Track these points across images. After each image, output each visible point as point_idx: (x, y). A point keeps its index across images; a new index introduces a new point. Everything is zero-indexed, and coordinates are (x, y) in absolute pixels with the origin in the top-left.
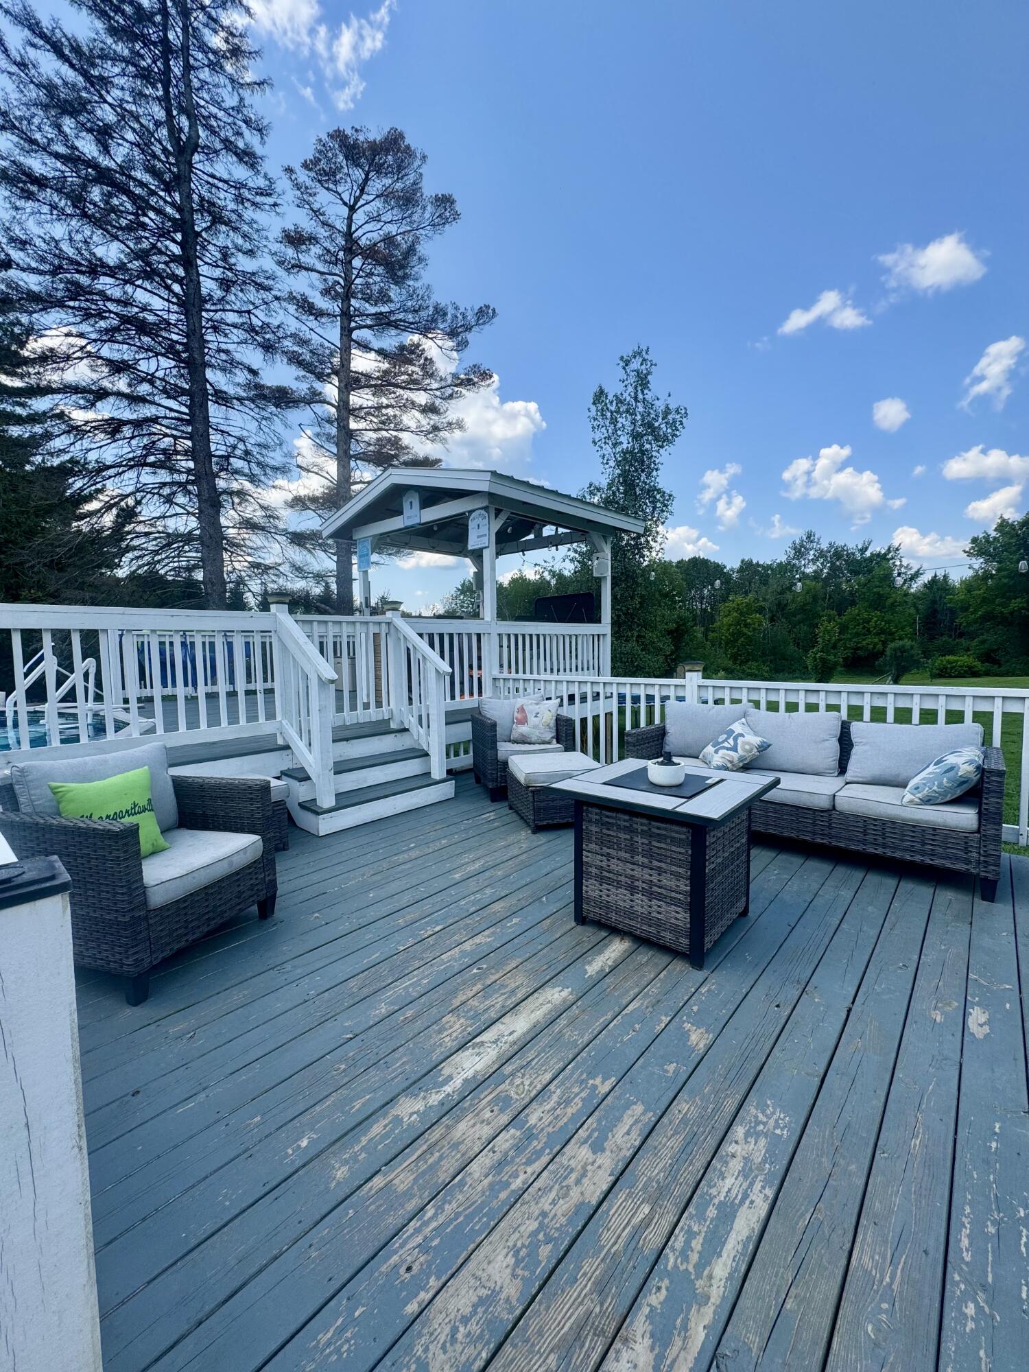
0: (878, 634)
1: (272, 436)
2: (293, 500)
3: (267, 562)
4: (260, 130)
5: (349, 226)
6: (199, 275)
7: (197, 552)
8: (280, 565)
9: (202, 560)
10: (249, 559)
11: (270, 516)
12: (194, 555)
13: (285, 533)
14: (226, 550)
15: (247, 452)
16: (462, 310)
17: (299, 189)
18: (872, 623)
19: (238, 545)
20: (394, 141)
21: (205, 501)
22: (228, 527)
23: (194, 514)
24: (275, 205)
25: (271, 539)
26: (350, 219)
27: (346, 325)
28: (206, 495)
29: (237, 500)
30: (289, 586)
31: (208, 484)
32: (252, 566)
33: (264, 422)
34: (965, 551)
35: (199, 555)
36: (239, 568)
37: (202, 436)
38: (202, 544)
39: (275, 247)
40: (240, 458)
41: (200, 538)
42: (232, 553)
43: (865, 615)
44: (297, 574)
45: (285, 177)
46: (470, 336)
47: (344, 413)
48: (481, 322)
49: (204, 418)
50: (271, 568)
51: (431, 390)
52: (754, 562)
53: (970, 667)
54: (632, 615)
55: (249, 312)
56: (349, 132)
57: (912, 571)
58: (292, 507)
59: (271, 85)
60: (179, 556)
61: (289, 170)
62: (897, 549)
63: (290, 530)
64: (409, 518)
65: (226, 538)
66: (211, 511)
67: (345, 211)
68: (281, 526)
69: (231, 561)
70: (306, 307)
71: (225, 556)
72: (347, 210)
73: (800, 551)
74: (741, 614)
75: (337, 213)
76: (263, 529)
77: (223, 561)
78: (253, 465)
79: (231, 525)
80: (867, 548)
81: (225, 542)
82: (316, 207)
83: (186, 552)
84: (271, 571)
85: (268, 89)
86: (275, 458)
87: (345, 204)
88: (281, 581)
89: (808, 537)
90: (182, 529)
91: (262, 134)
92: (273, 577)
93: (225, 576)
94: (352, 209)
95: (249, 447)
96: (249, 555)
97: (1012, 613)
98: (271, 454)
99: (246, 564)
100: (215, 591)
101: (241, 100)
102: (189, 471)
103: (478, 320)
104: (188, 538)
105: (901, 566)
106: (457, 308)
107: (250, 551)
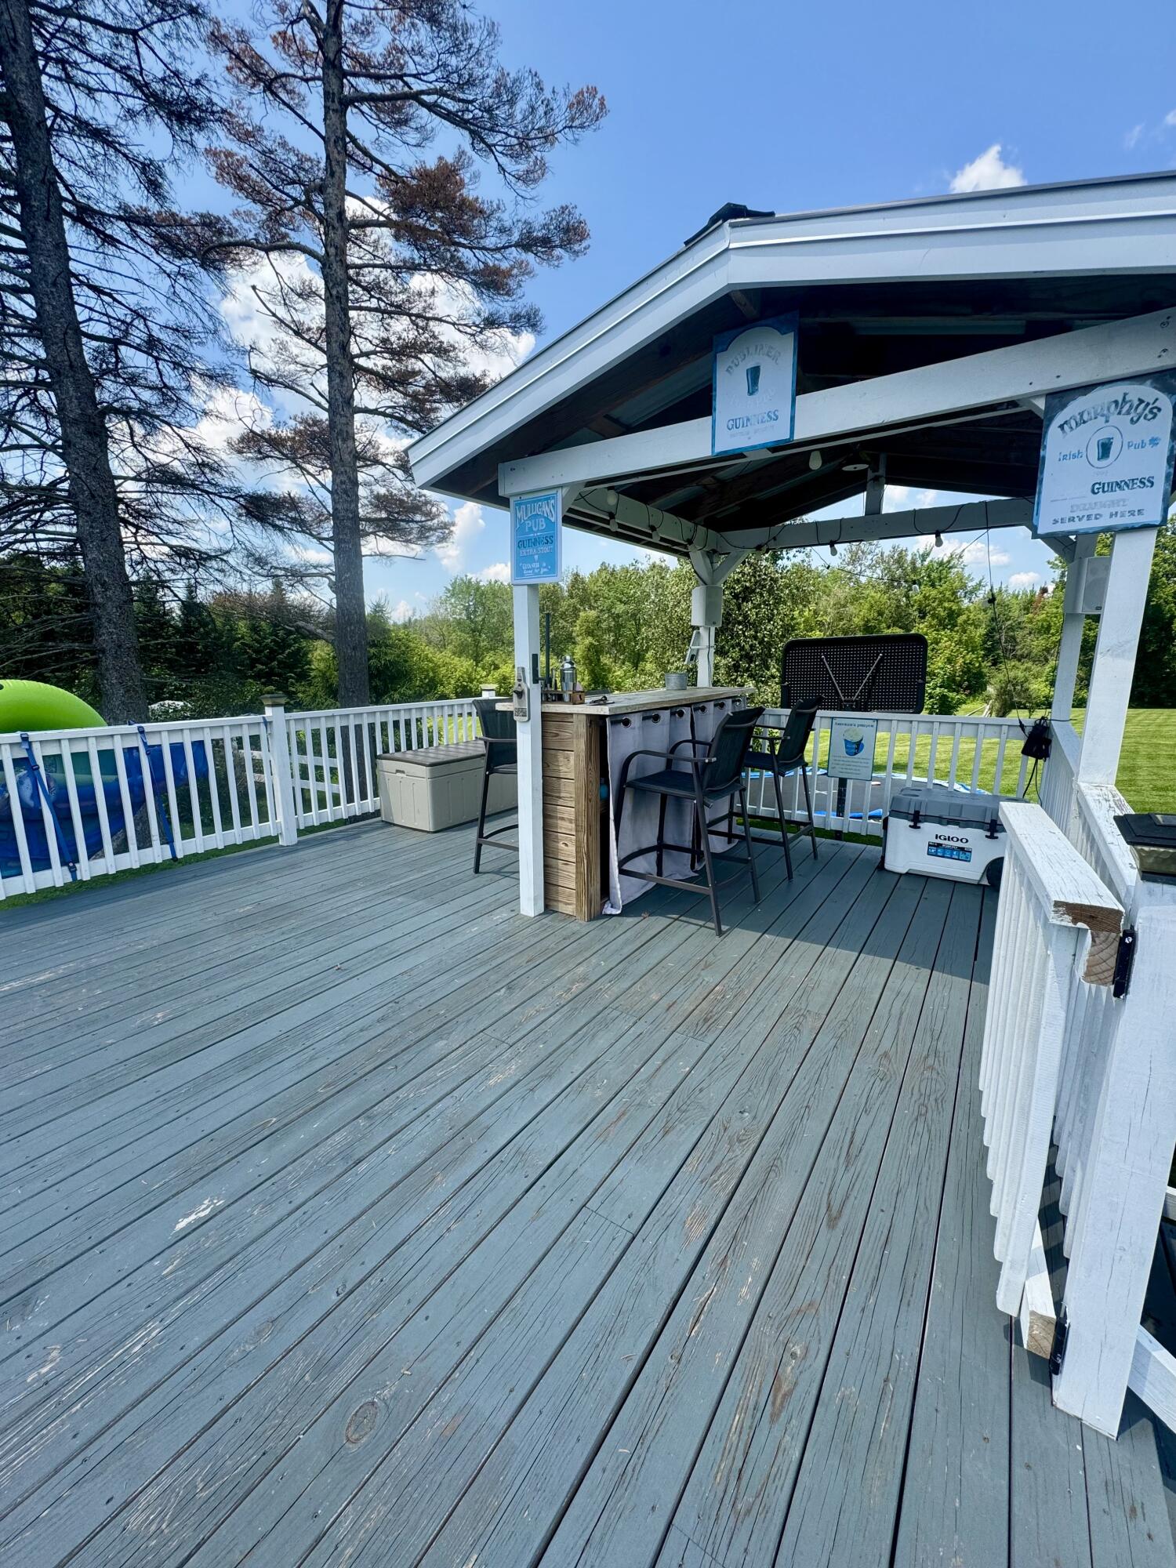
1: (199, 310)
2: (242, 440)
3: (204, 547)
7: (69, 524)
8: (228, 552)
9: (78, 539)
10: (174, 541)
11: (203, 465)
12: (66, 529)
13: (235, 494)
14: (127, 523)
15: (152, 341)
16: (547, 94)
19: (149, 516)
21: (75, 422)
22: (126, 479)
23: (53, 448)
25: (209, 505)
27: (335, 88)
28: (74, 411)
29: (139, 430)
30: (243, 588)
31: (77, 389)
32: (180, 556)
33: (181, 280)
34: (1049, 563)
35: (74, 530)
36: (154, 556)
37: (54, 284)
38: (76, 508)
40: (138, 348)
42: (138, 528)
44: (257, 569)
46: (550, 156)
47: (337, 270)
48: (577, 123)
49: (57, 246)
50: (210, 558)
51: (484, 248)
58: (240, 452)
60: (34, 529)
62: (961, 557)
63: (245, 491)
64: (735, 424)
65: (121, 500)
66: (87, 443)
68: (225, 482)
69: (138, 544)
71: (126, 533)
76: (194, 486)
77: (121, 543)
78: (166, 368)
79: (132, 474)
80: (928, 555)
81: (121, 506)
83: (47, 523)
84: (214, 563)
86: (208, 355)
88: (231, 581)
90: (34, 479)
92: (217, 575)
93: (129, 570)
95: (156, 332)
96: (169, 533)
98: (197, 350)
99: (166, 550)
100: (110, 599)
102: (37, 365)
103: (573, 119)
104: (47, 495)
106: (539, 87)
107: (171, 526)
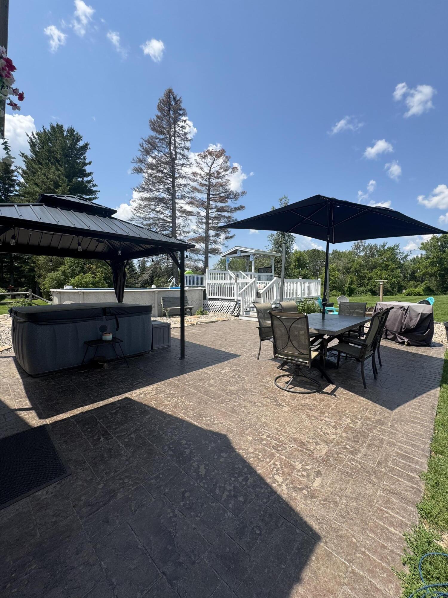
52: (338, 251)
53: (419, 293)
57: (405, 255)
73: (357, 246)
74: (331, 272)
80: (385, 245)
82: (201, 167)
87: (209, 166)
94: (211, 168)
97: (435, 272)
105: (400, 252)
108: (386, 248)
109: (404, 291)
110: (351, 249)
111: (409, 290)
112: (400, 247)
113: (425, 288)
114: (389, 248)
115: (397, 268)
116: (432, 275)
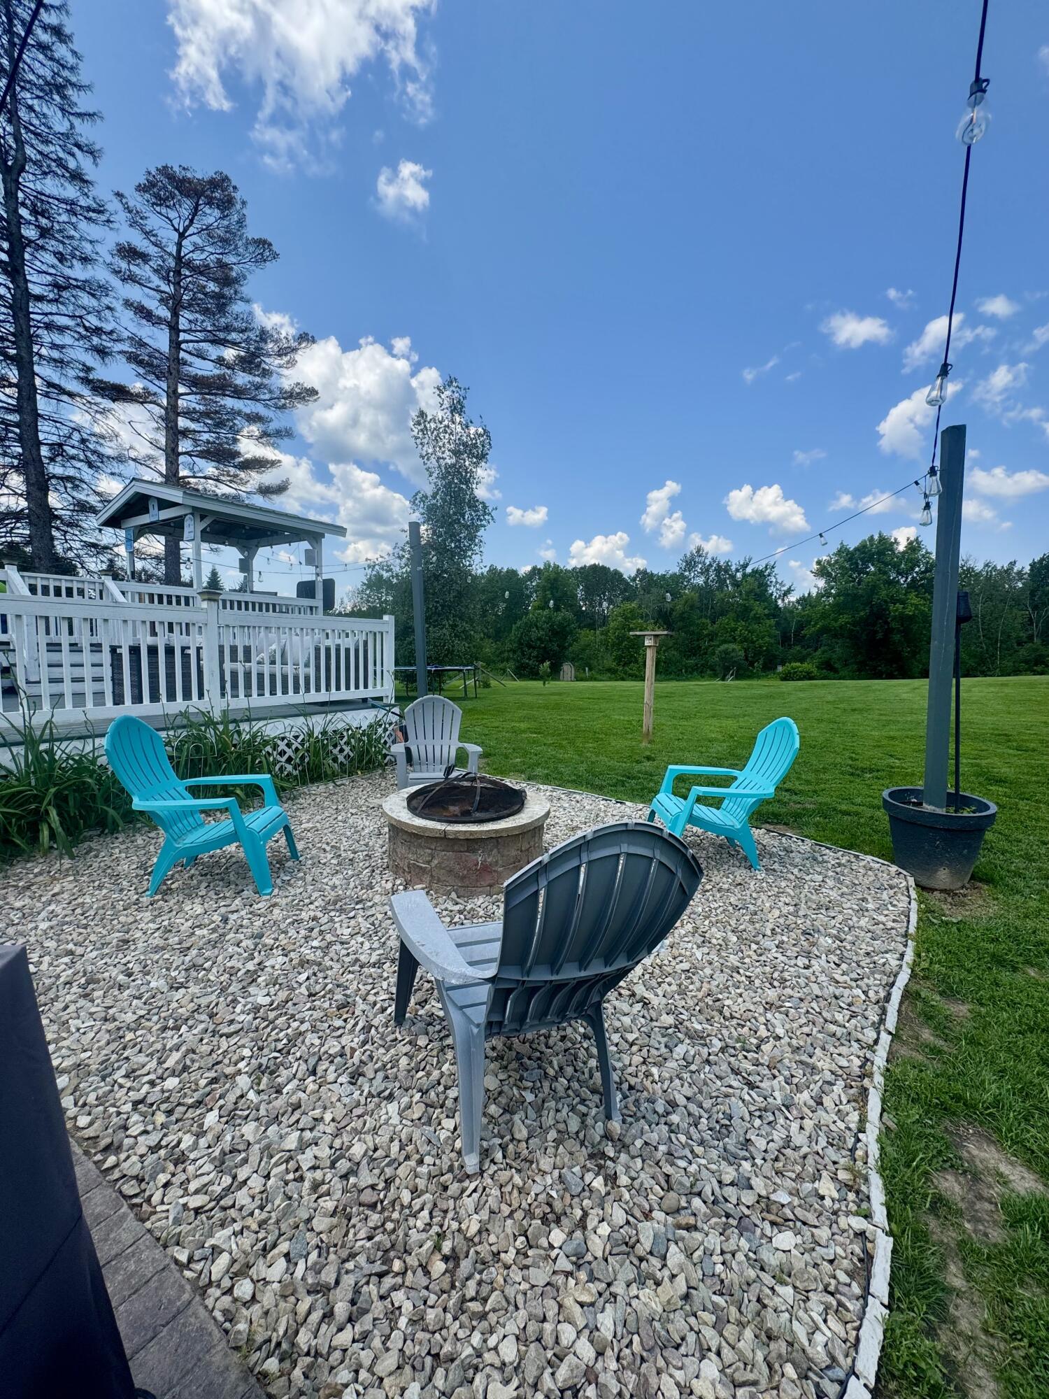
0: (742, 642)
4: (91, 153)
5: (179, 251)
6: (27, 281)
7: (27, 530)
9: (31, 537)
10: (84, 539)
15: (83, 441)
17: (130, 212)
18: (738, 633)
19: (72, 526)
20: (220, 182)
21: (33, 485)
23: (21, 495)
24: (108, 221)
26: (179, 245)
27: (175, 338)
28: (33, 479)
29: (69, 485)
31: (35, 470)
32: (89, 546)
33: (98, 416)
35: (30, 533)
37: (30, 424)
38: (30, 523)
39: (109, 259)
40: (74, 446)
41: (28, 516)
42: (65, 532)
43: (733, 625)
45: (116, 201)
47: (172, 415)
49: (33, 409)
53: (808, 673)
54: (449, 607)
55: (81, 317)
56: (176, 169)
57: (785, 588)
59: (102, 118)
61: (119, 195)
64: (153, 516)
65: (57, 519)
66: (39, 494)
67: (175, 236)
69: (65, 539)
70: (145, 314)
71: (57, 534)
72: (176, 235)
73: (690, 563)
74: (626, 619)
75: (169, 237)
77: (54, 538)
80: (748, 565)
81: (56, 522)
82: (148, 229)
83: (17, 528)
85: (99, 121)
87: (176, 230)
89: (698, 551)
90: (12, 508)
91: (95, 158)
94: (182, 236)
95: (85, 437)
97: (841, 627)
99: (82, 543)
101: (72, 127)
102: (19, 456)
104: (17, 516)
105: (776, 582)
108: (749, 570)
109: (780, 669)
110: (676, 570)
111: (788, 666)
112: (776, 570)
113: (822, 663)
114: (755, 572)
115: (768, 617)
116: (836, 634)
